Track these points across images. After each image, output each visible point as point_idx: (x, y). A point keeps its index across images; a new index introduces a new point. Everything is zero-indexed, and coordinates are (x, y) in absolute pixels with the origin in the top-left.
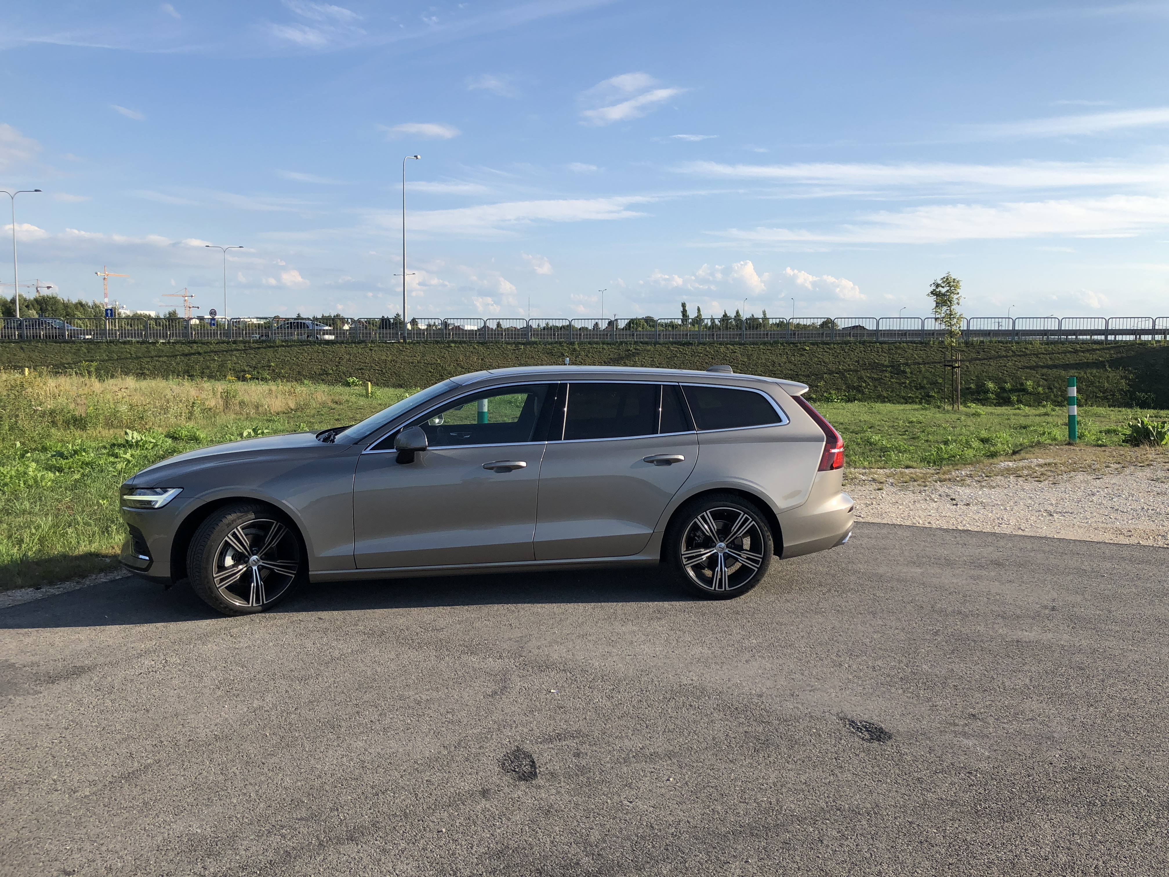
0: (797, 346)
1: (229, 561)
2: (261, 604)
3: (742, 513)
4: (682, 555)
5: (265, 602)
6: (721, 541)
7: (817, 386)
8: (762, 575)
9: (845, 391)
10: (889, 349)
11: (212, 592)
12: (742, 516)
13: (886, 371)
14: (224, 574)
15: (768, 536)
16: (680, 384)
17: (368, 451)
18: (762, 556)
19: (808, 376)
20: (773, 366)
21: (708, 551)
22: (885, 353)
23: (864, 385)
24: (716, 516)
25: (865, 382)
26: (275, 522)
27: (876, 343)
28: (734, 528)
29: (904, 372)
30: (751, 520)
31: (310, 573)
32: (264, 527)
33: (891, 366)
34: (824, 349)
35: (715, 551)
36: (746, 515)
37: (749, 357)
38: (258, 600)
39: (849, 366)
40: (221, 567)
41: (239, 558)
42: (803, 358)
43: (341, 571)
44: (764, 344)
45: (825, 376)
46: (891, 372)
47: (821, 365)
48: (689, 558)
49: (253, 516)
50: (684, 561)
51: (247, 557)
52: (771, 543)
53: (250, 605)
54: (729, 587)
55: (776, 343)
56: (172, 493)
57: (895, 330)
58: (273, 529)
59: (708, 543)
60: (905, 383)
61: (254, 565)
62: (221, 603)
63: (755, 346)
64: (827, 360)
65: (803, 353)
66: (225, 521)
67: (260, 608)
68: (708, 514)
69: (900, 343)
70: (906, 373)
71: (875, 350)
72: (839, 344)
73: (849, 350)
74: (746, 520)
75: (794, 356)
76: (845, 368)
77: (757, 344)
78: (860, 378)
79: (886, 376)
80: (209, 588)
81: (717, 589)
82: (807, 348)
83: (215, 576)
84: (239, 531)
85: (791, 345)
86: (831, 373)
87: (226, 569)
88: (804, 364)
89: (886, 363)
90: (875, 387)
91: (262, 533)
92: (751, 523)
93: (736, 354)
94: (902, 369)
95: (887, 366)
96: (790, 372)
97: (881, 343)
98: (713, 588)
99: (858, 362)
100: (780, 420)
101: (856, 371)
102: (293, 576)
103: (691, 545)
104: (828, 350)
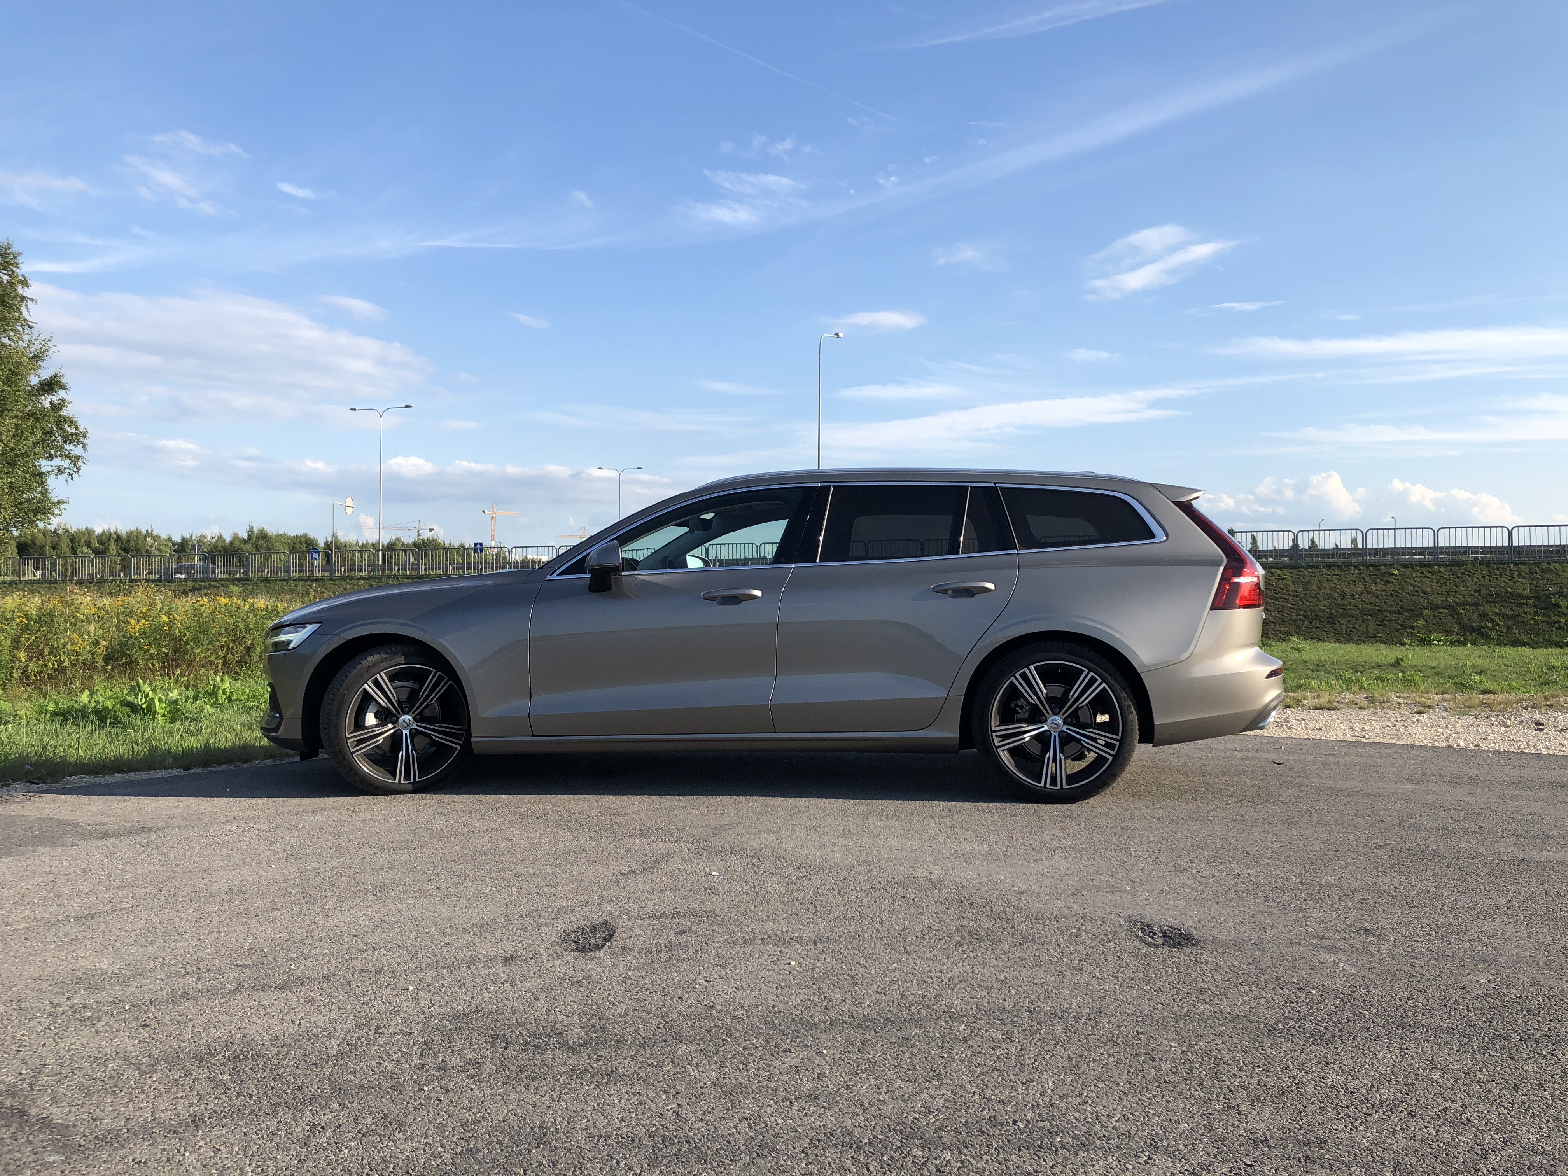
0: (1380, 569)
1: (371, 719)
2: (412, 781)
3: (1086, 671)
4: (993, 732)
5: (418, 780)
6: (1056, 714)
7: (1413, 628)
8: (1122, 767)
9: (1458, 634)
10: (1531, 573)
11: (344, 759)
12: (1086, 676)
13: (1526, 604)
14: (361, 734)
15: (1129, 706)
16: (998, 485)
17: (555, 576)
18: (1119, 738)
19: (1399, 612)
20: (1343, 598)
21: (1034, 727)
22: (1524, 578)
23: (1490, 625)
24: (1047, 675)
25: (1491, 620)
26: (434, 671)
27: (1508, 563)
28: (1074, 694)
29: (1556, 605)
30: (1100, 680)
31: (473, 739)
32: (419, 677)
33: (1535, 597)
34: (1423, 573)
35: (1046, 728)
36: (1092, 674)
37: (1305, 586)
38: (407, 776)
39: (1464, 597)
40: (359, 724)
41: (384, 716)
42: (1390, 587)
43: (510, 739)
44: (1329, 566)
45: (1426, 612)
46: (1535, 606)
47: (1419, 596)
48: (1004, 737)
49: (403, 660)
50: (996, 740)
51: (394, 715)
52: (1134, 718)
53: (397, 781)
54: (1068, 785)
55: (1349, 565)
56: (310, 628)
57: (1540, 546)
58: (431, 679)
59: (1036, 717)
60: (1559, 622)
61: (405, 728)
62: (356, 774)
63: (1315, 570)
64: (1429, 590)
65: (1390, 579)
66: (365, 663)
67: (410, 787)
68: (1032, 671)
69: (1549, 563)
70: (1560, 607)
71: (1508, 573)
72: (1447, 565)
73: (1463, 574)
74: (1093, 681)
75: (1376, 583)
76: (1458, 600)
77: (1317, 567)
78: (1484, 615)
79: (1526, 613)
80: (340, 751)
81: (1048, 786)
82: (1396, 572)
83: (348, 736)
84: (383, 677)
85: (1371, 569)
86: (1434, 607)
87: (365, 728)
88: (1391, 595)
89: (1526, 593)
90: (1508, 628)
91: (417, 687)
92: (1100, 686)
93: (1285, 582)
94: (1553, 600)
95: (1527, 598)
96: (1369, 607)
97: (1516, 564)
98: (1042, 785)
99: (1479, 591)
100: (1152, 536)
101: (1477, 605)
102: (459, 747)
103: (1007, 717)
104: (1429, 575)
